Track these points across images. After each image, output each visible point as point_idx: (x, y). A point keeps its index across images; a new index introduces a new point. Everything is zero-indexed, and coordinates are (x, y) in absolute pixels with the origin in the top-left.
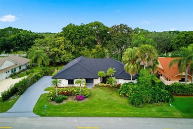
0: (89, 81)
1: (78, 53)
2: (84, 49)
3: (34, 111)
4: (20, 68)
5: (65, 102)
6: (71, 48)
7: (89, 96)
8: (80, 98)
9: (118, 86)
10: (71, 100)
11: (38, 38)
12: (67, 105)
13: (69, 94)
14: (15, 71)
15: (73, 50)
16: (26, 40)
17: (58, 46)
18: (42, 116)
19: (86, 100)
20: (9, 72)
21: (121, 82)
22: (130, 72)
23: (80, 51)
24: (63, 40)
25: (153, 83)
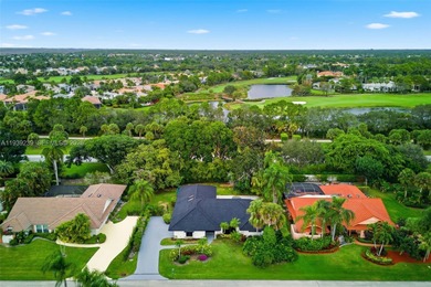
0: (209, 232)
3: (160, 273)
5: (188, 263)
6: (178, 165)
7: (213, 255)
8: (203, 257)
9: (244, 239)
10: (194, 260)
12: (191, 266)
13: (191, 253)
15: (181, 167)
17: (160, 164)
18: (170, 278)
19: (209, 259)
21: (247, 233)
22: (255, 226)
23: (191, 167)
24: (167, 154)
25: (279, 235)
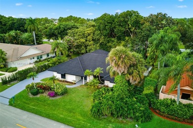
1: (106, 44)
2: (113, 41)
4: (48, 56)
6: (99, 40)
11: (74, 28)
14: (41, 58)
15: (101, 41)
16: (65, 29)
17: (87, 37)
20: (33, 58)
23: (109, 42)
24: (92, 31)
